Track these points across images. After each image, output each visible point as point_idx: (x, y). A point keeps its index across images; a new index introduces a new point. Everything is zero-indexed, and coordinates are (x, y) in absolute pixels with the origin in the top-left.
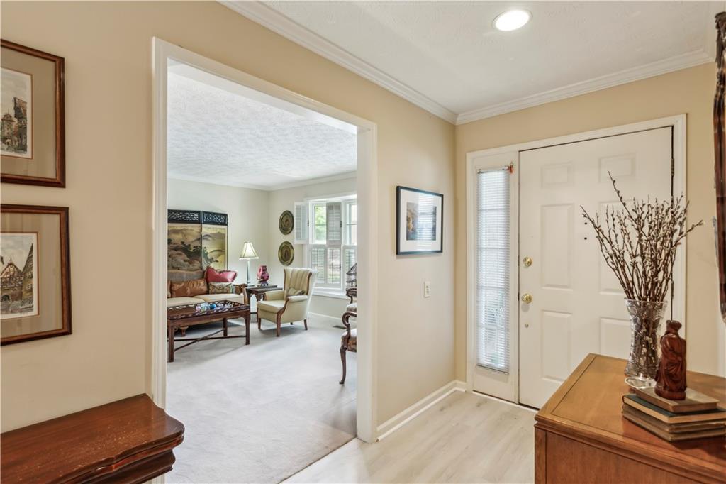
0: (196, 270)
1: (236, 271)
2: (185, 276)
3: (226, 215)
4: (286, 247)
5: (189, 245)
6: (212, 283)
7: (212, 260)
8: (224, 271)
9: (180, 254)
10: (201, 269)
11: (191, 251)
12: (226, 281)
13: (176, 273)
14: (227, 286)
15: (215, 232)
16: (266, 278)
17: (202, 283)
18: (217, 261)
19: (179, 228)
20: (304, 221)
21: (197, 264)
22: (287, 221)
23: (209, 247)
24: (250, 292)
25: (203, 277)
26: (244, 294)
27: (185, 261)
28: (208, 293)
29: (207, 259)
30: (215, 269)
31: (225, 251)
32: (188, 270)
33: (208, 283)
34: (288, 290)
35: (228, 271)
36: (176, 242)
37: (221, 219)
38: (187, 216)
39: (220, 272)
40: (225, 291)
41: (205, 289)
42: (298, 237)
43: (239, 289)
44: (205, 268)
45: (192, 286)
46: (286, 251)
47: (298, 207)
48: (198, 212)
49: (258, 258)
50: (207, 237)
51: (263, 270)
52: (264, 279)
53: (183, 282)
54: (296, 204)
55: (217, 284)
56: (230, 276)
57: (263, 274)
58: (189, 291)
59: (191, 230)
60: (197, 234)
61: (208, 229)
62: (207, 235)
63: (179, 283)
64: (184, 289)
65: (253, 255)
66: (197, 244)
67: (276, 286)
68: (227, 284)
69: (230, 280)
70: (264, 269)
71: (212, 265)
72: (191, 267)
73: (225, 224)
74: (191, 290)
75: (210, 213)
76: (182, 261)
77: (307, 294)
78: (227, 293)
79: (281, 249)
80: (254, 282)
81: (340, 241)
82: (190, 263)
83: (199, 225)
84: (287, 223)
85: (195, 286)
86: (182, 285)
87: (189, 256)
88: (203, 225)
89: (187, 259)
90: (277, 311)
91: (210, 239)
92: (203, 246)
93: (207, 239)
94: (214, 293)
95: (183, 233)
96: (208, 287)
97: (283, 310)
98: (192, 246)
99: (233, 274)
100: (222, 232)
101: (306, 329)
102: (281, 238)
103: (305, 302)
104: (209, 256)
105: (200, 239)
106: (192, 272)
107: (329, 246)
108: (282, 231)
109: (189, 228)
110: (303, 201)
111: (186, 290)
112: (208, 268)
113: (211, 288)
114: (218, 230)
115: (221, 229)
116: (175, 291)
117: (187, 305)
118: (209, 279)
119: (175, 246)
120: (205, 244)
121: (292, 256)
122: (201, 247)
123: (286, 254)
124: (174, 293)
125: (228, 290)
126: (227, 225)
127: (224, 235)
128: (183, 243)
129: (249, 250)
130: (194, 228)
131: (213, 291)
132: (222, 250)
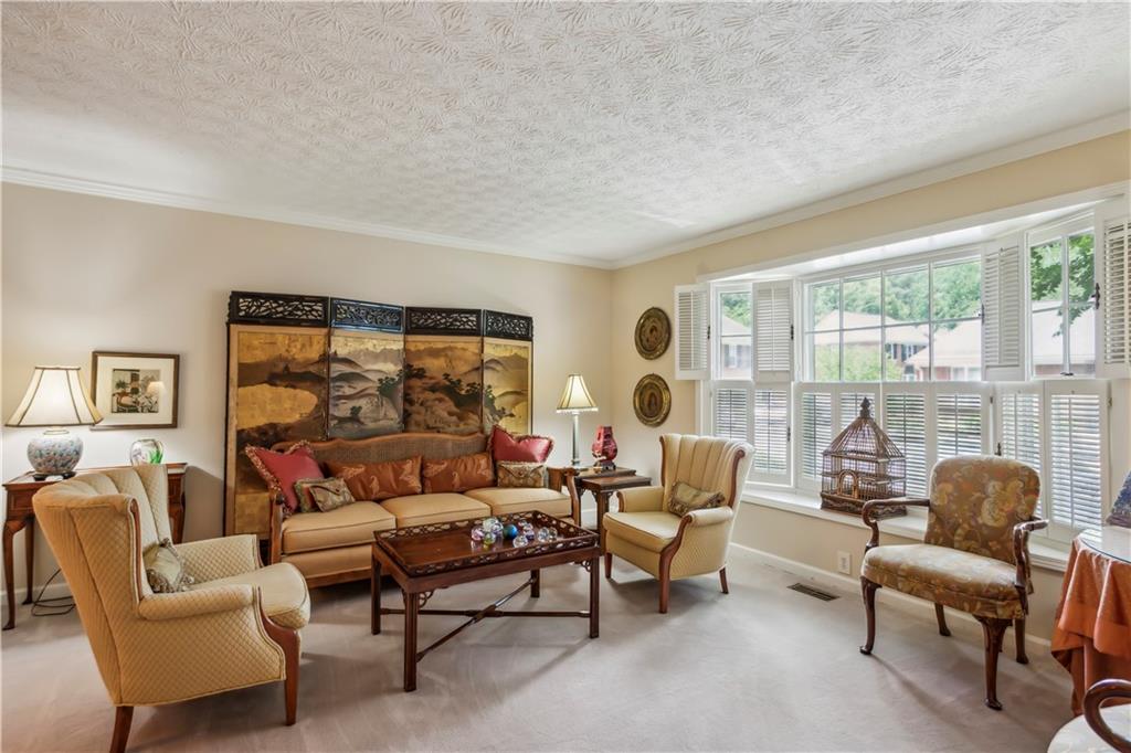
0: (471, 434)
1: (552, 438)
2: (450, 445)
3: (529, 320)
4: (651, 385)
5: (459, 381)
6: (504, 464)
7: (501, 413)
8: (527, 437)
9: (440, 400)
10: (482, 431)
11: (463, 392)
12: (532, 459)
13: (432, 440)
14: (535, 471)
15: (508, 354)
16: (611, 453)
17: (483, 461)
18: (512, 415)
19: (440, 346)
20: (697, 327)
21: (473, 421)
22: (653, 329)
23: (496, 385)
24: (582, 485)
25: (483, 451)
26: (571, 490)
27: (450, 414)
28: (494, 484)
29: (494, 411)
30: (509, 431)
31: (527, 395)
32: (456, 433)
33: (494, 462)
34: (674, 489)
35: (534, 438)
36: (435, 375)
37: (518, 327)
38: (456, 320)
39: (520, 440)
40: (530, 482)
41: (489, 475)
42: (685, 364)
43: (557, 479)
44: (488, 429)
45: (463, 467)
46: (652, 395)
47: (684, 297)
48: (477, 312)
49: (596, 409)
50: (492, 365)
51: (606, 437)
52: (608, 453)
53: (446, 459)
54: (679, 289)
55: (513, 466)
56: (540, 447)
57: (605, 444)
58: (457, 479)
59: (464, 349)
60: (474, 358)
61: (495, 348)
62: (493, 361)
63: (438, 463)
64: (448, 474)
65: (587, 404)
66: (474, 378)
67: (632, 473)
68: (533, 465)
69: (538, 458)
70: (608, 434)
71: (503, 424)
72: (462, 427)
73: (528, 337)
74: (461, 479)
75: (500, 314)
76: (446, 414)
77: (731, 504)
78: (534, 487)
79: (642, 389)
80: (588, 463)
81: (790, 373)
82: (461, 418)
83: (479, 339)
84: (654, 333)
85: (469, 468)
86: (443, 467)
87: (458, 405)
88: (485, 339)
89: (455, 409)
90: (660, 547)
91: (499, 368)
92: (486, 383)
93: (493, 369)
94: (507, 486)
95: (446, 356)
96: (496, 473)
97: (676, 543)
98: (464, 384)
99: (546, 442)
100: (522, 353)
101: (725, 591)
102: (641, 368)
103: (725, 525)
104: (497, 405)
105: (480, 368)
106: (464, 438)
107: (759, 384)
108: (641, 352)
109: (459, 345)
110: (693, 282)
111: (452, 478)
112: (496, 429)
113: (501, 474)
114: (515, 351)
115: (520, 347)
116: (429, 479)
117: (452, 523)
118: (497, 454)
119: (433, 381)
120: (489, 378)
121: (666, 407)
122: (482, 385)
123: (652, 403)
124: (428, 483)
125: (536, 481)
126: (531, 340)
127: (526, 360)
128: (446, 376)
129: (578, 391)
130: (467, 345)
131: (506, 482)
132: (522, 393)
